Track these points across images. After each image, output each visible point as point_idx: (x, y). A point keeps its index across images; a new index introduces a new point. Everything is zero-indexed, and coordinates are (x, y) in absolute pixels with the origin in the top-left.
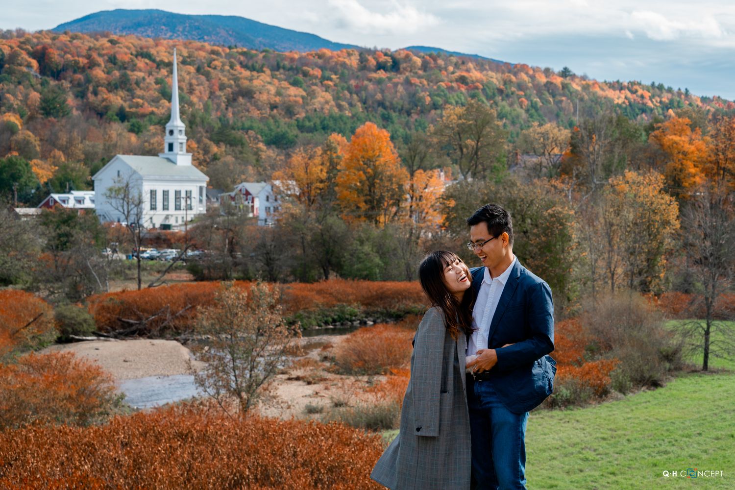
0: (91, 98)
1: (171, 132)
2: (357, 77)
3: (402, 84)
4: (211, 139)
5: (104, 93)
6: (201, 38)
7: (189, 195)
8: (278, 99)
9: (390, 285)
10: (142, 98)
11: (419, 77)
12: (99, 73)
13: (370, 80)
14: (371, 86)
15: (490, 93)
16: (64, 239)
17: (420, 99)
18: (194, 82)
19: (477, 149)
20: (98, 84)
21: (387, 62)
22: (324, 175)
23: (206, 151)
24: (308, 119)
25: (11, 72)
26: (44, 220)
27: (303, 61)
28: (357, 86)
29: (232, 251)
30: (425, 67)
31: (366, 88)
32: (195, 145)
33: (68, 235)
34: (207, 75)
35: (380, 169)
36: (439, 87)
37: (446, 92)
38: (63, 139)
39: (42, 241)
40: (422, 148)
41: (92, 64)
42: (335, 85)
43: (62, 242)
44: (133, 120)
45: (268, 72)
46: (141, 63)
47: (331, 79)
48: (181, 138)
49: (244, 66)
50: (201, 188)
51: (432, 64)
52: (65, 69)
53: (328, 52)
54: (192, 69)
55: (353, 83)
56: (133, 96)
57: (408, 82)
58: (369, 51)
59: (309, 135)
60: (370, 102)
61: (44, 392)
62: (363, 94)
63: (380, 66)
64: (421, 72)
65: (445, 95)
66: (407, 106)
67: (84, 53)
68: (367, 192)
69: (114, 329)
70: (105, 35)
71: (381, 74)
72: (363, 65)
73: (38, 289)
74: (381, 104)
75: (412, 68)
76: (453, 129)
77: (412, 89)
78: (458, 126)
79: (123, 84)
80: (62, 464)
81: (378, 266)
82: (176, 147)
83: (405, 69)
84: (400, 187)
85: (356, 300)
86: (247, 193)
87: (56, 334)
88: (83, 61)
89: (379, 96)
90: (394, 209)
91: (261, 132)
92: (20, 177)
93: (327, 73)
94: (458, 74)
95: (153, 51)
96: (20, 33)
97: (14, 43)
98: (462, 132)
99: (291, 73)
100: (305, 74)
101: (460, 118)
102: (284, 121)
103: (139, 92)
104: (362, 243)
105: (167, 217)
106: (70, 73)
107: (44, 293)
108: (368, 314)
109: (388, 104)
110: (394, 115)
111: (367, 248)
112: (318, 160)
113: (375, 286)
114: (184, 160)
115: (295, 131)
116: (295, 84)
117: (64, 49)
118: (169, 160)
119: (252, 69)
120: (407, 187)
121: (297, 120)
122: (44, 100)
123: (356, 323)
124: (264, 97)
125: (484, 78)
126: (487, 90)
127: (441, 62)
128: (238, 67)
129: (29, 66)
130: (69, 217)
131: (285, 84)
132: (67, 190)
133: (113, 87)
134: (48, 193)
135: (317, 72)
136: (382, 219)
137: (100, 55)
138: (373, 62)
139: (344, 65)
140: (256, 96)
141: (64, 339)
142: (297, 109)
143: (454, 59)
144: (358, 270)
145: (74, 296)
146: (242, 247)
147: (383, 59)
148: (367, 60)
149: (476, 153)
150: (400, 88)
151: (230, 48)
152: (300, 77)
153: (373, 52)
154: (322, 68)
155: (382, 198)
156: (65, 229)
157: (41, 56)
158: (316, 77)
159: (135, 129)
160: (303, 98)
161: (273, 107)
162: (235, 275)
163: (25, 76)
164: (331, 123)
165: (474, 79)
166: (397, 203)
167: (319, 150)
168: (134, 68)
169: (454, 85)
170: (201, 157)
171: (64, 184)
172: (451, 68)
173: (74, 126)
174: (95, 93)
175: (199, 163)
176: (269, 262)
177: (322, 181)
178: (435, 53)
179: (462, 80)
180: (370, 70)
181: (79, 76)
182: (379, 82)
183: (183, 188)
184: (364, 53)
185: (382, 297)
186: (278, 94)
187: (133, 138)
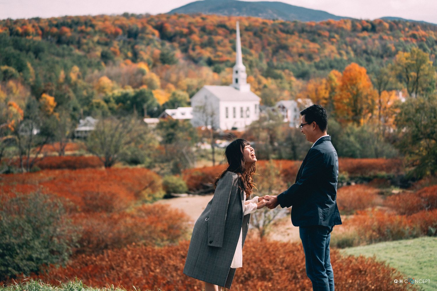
0: (191, 53)
1: (237, 72)
2: (350, 36)
3: (377, 39)
4: (262, 75)
5: (198, 50)
6: (257, 15)
7: (248, 109)
8: (303, 51)
9: (365, 161)
10: (222, 52)
11: (388, 35)
12: (196, 38)
13: (358, 37)
14: (358, 41)
15: (430, 44)
16: (170, 137)
17: (388, 48)
18: (252, 41)
19: (418, 78)
20: (195, 45)
21: (368, 26)
22: (327, 95)
23: (259, 83)
24: (321, 61)
25: (143, 38)
26: (160, 126)
27: (318, 28)
28: (350, 42)
29: (272, 143)
30: (391, 29)
31: (355, 43)
32: (252, 79)
33: (172, 134)
34: (260, 37)
35: (360, 91)
36: (399, 41)
37: (404, 43)
38: (174, 78)
39: (159, 139)
40: (385, 78)
41: (191, 32)
42: (338, 41)
43: (169, 139)
44: (216, 65)
45: (297, 34)
46: (221, 31)
47: (334, 37)
48: (243, 75)
49: (283, 31)
50: (256, 105)
51: (395, 27)
52: (175, 35)
53: (332, 21)
54: (251, 33)
55: (348, 39)
56: (216, 51)
57: (381, 38)
58: (357, 20)
59: (322, 72)
60: (358, 51)
61: (148, 227)
62: (355, 46)
63: (365, 29)
64: (389, 32)
65: (404, 46)
66: (381, 52)
67: (186, 25)
68: (353, 105)
69: (198, 189)
70: (199, 15)
71: (365, 34)
72: (354, 29)
73: (154, 167)
74: (365, 52)
75: (383, 30)
76: (402, 66)
77: (383, 42)
78: (406, 64)
79: (210, 44)
80: (144, 269)
81: (358, 149)
82: (240, 81)
83: (379, 30)
84: (373, 101)
85: (345, 170)
86: (284, 107)
87: (163, 193)
88: (185, 31)
89: (364, 47)
90: (370, 115)
91: (293, 71)
92: (147, 100)
93: (333, 34)
94: (411, 33)
95: (228, 24)
96: (148, 15)
97: (144, 21)
98: (408, 68)
99: (310, 35)
100: (319, 35)
101: (407, 59)
102: (307, 63)
103: (219, 48)
104: (348, 135)
105: (235, 123)
106: (178, 38)
107: (157, 169)
108: (352, 179)
109: (369, 51)
110: (373, 58)
111: (352, 139)
112: (324, 86)
113: (356, 162)
114: (245, 88)
115: (314, 69)
116: (314, 41)
117: (174, 24)
118: (236, 88)
119: (287, 32)
120: (377, 101)
121: (315, 63)
122: (162, 55)
123: (345, 184)
124: (295, 50)
125: (427, 35)
126: (429, 42)
127: (401, 26)
128: (278, 31)
129: (153, 34)
130: (174, 124)
131: (307, 41)
132: (176, 107)
133: (203, 46)
134: (164, 110)
135: (327, 34)
136: (362, 121)
137: (196, 27)
138: (360, 27)
139: (342, 29)
140: (290, 48)
141: (168, 196)
142: (314, 56)
143: (408, 24)
144: (347, 152)
145: (176, 171)
146: (278, 140)
147: (366, 24)
148: (356, 26)
149: (417, 80)
150: (377, 42)
151: (274, 20)
152: (316, 37)
153: (360, 21)
154: (330, 31)
155: (362, 109)
156: (171, 131)
157: (160, 28)
158: (325, 37)
159: (217, 71)
160: (318, 49)
161: (300, 55)
162: (273, 156)
163: (151, 40)
164: (335, 64)
165: (421, 35)
166: (371, 111)
167: (324, 81)
168: (217, 34)
169: (409, 39)
170: (257, 86)
171: (174, 104)
172: (407, 29)
173: (180, 69)
174: (194, 49)
175: (255, 90)
176: (294, 148)
177: (326, 99)
178: (397, 20)
179: (414, 36)
180: (358, 31)
181: (184, 40)
182: (364, 38)
183: (245, 105)
184: (354, 21)
185: (360, 168)
186: (303, 47)
187: (216, 76)
